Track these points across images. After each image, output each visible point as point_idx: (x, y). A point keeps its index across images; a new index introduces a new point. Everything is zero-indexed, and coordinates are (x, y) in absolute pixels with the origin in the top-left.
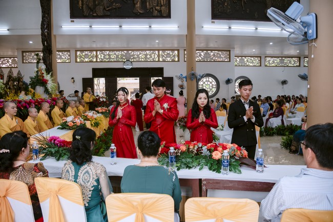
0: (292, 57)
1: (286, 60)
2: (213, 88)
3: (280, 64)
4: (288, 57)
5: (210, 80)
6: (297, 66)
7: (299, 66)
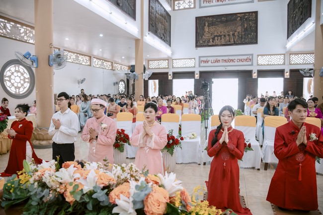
0: (85, 55)
1: (80, 58)
2: (25, 82)
3: (75, 61)
4: (82, 55)
5: (21, 71)
6: (88, 65)
7: (90, 65)
